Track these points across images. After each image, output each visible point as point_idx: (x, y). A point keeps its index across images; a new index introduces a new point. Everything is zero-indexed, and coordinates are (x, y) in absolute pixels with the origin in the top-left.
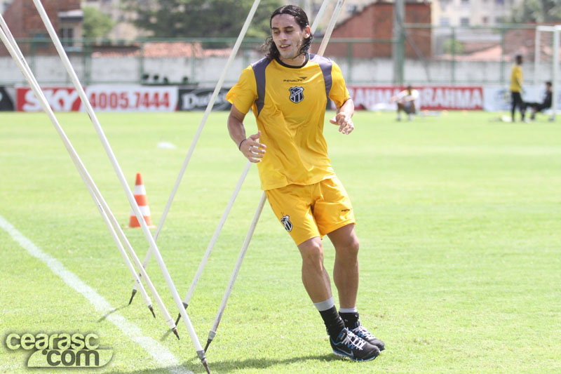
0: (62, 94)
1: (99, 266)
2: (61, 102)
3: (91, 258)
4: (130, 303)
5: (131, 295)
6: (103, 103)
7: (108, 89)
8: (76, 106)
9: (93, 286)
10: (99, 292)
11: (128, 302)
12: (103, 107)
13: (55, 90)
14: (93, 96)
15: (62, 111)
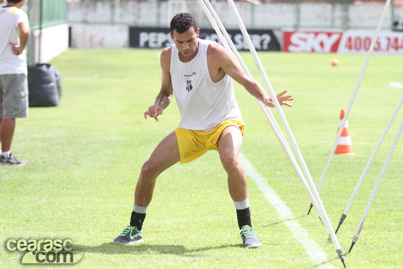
0: (323, 37)
1: (297, 184)
2: (322, 44)
3: (293, 177)
4: (308, 214)
5: (309, 208)
6: (358, 46)
7: (363, 34)
8: (335, 48)
9: (284, 200)
10: (287, 205)
11: (307, 213)
12: (358, 49)
13: (317, 34)
14: (350, 39)
15: (323, 52)
